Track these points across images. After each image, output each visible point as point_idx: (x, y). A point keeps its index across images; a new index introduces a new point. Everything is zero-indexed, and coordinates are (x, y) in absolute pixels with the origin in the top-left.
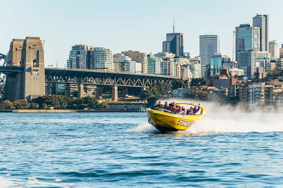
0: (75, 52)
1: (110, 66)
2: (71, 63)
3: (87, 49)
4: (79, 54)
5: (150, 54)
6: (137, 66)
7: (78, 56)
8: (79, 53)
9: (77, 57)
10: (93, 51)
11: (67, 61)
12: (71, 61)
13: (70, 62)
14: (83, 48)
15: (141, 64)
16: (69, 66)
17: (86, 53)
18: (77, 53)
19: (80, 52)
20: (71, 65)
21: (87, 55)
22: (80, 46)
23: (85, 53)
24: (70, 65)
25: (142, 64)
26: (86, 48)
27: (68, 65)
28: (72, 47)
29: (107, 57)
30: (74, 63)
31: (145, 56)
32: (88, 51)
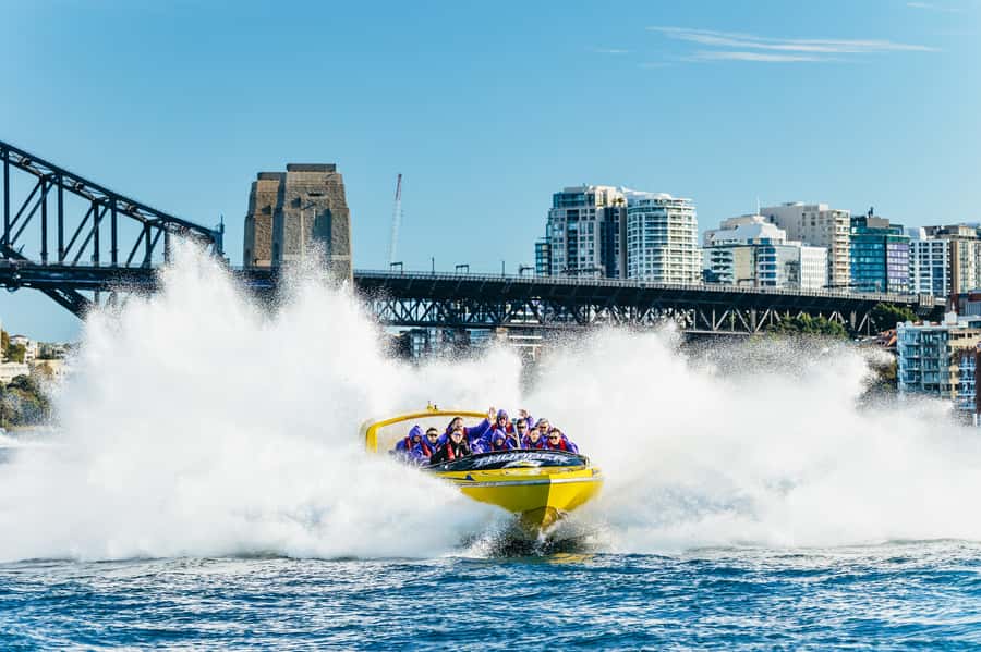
0: (563, 212)
1: (685, 262)
2: (550, 253)
3: (605, 202)
4: (576, 219)
5: (871, 213)
6: (807, 260)
7: (574, 226)
8: (573, 217)
9: (569, 232)
10: (624, 210)
11: (537, 245)
12: (550, 246)
13: (545, 251)
14: (591, 199)
15: (825, 249)
16: (542, 265)
17: (599, 217)
18: (569, 218)
19: (577, 211)
20: (550, 260)
21: (602, 224)
22: (579, 191)
23: (593, 218)
24: (545, 261)
25: (830, 251)
26: (598, 200)
27: (539, 261)
28: (555, 196)
29: (669, 228)
30: (560, 253)
31: (841, 222)
32: (606, 210)
